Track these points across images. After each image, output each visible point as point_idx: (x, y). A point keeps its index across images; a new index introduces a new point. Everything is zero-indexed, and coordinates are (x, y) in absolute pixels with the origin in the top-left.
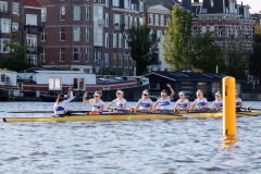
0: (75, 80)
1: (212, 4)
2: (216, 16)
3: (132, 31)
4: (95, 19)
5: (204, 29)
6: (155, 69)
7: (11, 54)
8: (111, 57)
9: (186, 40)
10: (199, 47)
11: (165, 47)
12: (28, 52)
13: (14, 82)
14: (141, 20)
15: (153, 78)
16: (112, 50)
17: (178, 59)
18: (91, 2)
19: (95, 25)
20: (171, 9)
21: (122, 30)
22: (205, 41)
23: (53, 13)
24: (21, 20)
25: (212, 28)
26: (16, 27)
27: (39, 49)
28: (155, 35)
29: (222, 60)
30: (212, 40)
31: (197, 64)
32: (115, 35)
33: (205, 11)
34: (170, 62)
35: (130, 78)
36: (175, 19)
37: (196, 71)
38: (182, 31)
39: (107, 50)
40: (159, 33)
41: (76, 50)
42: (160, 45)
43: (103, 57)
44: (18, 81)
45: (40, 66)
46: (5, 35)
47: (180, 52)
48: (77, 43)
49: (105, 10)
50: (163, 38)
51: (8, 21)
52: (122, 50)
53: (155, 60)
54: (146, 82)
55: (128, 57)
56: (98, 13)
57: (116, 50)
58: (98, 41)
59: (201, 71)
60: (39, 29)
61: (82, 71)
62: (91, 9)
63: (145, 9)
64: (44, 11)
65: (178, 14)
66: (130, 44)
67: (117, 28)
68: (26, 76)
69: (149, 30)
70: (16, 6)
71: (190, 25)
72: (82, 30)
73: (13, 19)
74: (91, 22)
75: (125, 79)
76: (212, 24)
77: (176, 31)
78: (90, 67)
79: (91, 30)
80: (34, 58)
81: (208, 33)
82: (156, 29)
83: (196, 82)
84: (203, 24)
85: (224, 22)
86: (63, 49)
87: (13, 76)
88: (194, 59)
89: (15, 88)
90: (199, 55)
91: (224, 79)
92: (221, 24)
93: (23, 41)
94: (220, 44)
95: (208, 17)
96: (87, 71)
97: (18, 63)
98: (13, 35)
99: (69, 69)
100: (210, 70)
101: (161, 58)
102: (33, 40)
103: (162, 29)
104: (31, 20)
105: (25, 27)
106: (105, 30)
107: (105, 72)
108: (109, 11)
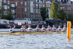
0: (25, 22)
1: (64, 1)
2: (64, 4)
3: (41, 9)
4: (31, 5)
5: (61, 8)
6: (48, 19)
7: (7, 15)
8: (35, 16)
9: (56, 11)
10: (60, 13)
11: (50, 13)
12: (12, 15)
13: (8, 23)
14: (44, 5)
15: (47, 22)
16: (36, 14)
17: (54, 16)
18: (30, 1)
19: (31, 7)
20: (52, 2)
21: (38, 8)
22: (62, 11)
23: (19, 4)
24: (10, 6)
25: (64, 8)
26: (9, 7)
27: (15, 14)
28: (47, 10)
29: (66, 17)
30: (64, 11)
31: (59, 18)
32: (36, 10)
33: (62, 3)
34: (52, 17)
35: (41, 22)
36: (53, 5)
37: (59, 20)
38: (55, 9)
39: (34, 14)
40: (49, 9)
41: (25, 14)
42: (49, 13)
43: (33, 16)
44: (9, 23)
45: (15, 19)
46: (6, 10)
47: (55, 14)
48: (26, 12)
49: (34, 3)
50: (50, 11)
51: (6, 6)
52: (38, 14)
53: (48, 17)
54: (45, 23)
55: (40, 16)
56: (32, 4)
57: (37, 14)
58: (32, 12)
59: (60, 20)
60: (15, 8)
61: (27, 20)
62: (30, 3)
63: (45, 2)
64: (16, 3)
65: (54, 4)
66: (41, 12)
67: (37, 8)
68: (11, 21)
69: (46, 8)
70: (9, 2)
71: (57, 7)
72: (27, 8)
73: (8, 5)
74: (30, 6)
75: (39, 22)
76: (63, 7)
77: (53, 9)
78: (30, 19)
79: (30, 8)
80: (14, 16)
81: (62, 9)
82: (48, 8)
83: (59, 23)
84: (61, 7)
85: (67, 6)
86: (22, 14)
87: (8, 21)
88: (59, 16)
89: (8, 25)
90: (60, 15)
91: (68, 22)
92: (66, 6)
93: (11, 11)
94: (66, 12)
95: (62, 4)
96: (29, 20)
97: (9, 18)
98: (8, 10)
99: (24, 19)
100: (63, 19)
101: (49, 16)
102: (13, 11)
103: (50, 8)
104: (13, 6)
105: (11, 8)
106: (34, 8)
107: (34, 20)
108: (35, 3)
